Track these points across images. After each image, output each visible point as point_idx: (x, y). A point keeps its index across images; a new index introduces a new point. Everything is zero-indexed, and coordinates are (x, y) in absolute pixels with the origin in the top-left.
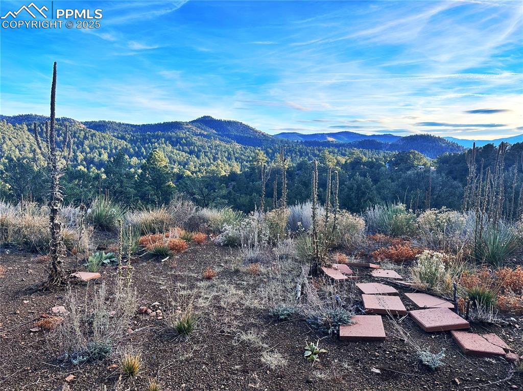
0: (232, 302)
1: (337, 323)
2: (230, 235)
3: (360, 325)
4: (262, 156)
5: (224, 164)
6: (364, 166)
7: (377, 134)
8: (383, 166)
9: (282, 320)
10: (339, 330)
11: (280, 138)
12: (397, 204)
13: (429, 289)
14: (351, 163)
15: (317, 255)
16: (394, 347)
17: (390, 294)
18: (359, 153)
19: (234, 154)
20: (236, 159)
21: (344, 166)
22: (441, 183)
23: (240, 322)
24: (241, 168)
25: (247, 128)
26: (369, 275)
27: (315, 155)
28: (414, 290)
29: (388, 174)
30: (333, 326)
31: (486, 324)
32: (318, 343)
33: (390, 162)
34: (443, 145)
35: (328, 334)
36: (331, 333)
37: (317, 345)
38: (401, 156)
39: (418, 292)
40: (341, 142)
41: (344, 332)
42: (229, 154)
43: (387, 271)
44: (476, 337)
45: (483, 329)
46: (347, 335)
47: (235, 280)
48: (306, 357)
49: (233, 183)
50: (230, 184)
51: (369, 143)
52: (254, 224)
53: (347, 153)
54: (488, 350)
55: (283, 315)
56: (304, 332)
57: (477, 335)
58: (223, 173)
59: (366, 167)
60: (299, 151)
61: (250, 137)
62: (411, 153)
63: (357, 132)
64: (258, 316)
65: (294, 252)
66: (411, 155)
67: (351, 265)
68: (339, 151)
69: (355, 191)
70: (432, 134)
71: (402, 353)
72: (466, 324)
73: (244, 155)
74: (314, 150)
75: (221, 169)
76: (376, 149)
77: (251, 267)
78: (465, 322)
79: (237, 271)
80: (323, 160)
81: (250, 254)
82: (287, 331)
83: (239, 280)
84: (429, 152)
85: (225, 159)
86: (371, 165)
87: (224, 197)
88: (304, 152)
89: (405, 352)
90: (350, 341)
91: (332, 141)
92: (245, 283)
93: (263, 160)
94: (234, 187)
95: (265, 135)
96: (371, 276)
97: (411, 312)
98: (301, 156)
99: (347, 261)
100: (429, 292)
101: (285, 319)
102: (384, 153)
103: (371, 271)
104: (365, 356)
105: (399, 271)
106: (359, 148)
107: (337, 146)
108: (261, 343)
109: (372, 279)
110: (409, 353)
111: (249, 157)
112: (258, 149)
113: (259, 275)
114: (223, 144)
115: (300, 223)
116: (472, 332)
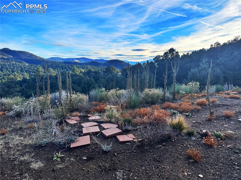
0: (17, 143)
1: (70, 142)
2: (17, 110)
3: (80, 141)
4: (41, 69)
5: (19, 74)
6: (93, 73)
7: (97, 59)
8: (101, 73)
9: (43, 147)
10: (70, 145)
11: (51, 60)
12: (102, 89)
13: (110, 121)
14: (87, 72)
15: (63, 114)
16: (93, 147)
17: (94, 126)
18: (90, 67)
19: (25, 69)
20: (26, 71)
21: (84, 74)
22: (121, 79)
23: (20, 152)
24: (30, 76)
25: (31, 55)
26: (87, 119)
27: (70, 69)
28: (104, 122)
29: (103, 77)
30: (68, 144)
31: (128, 131)
32: (60, 153)
33: (103, 71)
34: (124, 64)
35: (65, 148)
36: (66, 148)
37: (60, 154)
38: (108, 69)
39: (106, 123)
40: (82, 62)
41: (73, 145)
42: (22, 68)
43: (95, 117)
44: (125, 136)
45: (127, 132)
46: (74, 146)
47: (19, 133)
48: (54, 160)
49: (25, 84)
50: (23, 85)
51: (94, 63)
52: (32, 103)
53: (85, 67)
54: (128, 140)
55: (44, 144)
56: (54, 149)
57: (125, 135)
58: (19, 79)
59: (93, 74)
60: (61, 67)
61: (34, 60)
62: (112, 67)
63: (89, 58)
64: (31, 147)
65: (53, 114)
66: (111, 68)
67: (80, 117)
68: (81, 66)
69: (87, 84)
70: (119, 59)
71: (96, 148)
72: (121, 132)
73: (30, 69)
74: (69, 66)
75: (17, 77)
76: (97, 66)
77: (29, 125)
78: (121, 131)
79: (21, 128)
80: (73, 70)
81: (29, 119)
82: (46, 151)
83: (22, 132)
84: (119, 67)
85: (20, 72)
86: (96, 73)
87: (19, 92)
88: (64, 67)
89: (98, 148)
90: (75, 149)
91: (77, 62)
92: (25, 133)
93: (42, 71)
94: (26, 86)
95: (42, 59)
96: (88, 120)
97: (102, 131)
98: (63, 69)
99: (79, 115)
100: (110, 122)
101: (45, 146)
102: (101, 67)
103: (88, 118)
104: (81, 153)
105: (100, 116)
106: (90, 65)
107: (80, 64)
108: (31, 159)
109: (88, 121)
110: (99, 148)
111: (34, 70)
112: (38, 66)
113: (33, 128)
114: (18, 63)
115: (57, 101)
116: (123, 135)
